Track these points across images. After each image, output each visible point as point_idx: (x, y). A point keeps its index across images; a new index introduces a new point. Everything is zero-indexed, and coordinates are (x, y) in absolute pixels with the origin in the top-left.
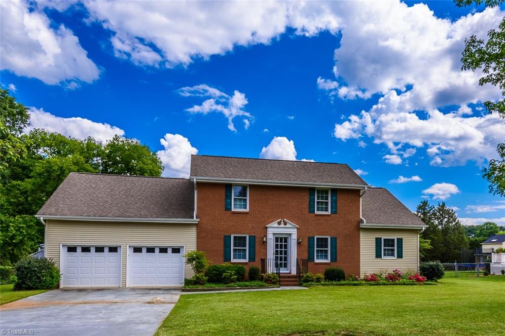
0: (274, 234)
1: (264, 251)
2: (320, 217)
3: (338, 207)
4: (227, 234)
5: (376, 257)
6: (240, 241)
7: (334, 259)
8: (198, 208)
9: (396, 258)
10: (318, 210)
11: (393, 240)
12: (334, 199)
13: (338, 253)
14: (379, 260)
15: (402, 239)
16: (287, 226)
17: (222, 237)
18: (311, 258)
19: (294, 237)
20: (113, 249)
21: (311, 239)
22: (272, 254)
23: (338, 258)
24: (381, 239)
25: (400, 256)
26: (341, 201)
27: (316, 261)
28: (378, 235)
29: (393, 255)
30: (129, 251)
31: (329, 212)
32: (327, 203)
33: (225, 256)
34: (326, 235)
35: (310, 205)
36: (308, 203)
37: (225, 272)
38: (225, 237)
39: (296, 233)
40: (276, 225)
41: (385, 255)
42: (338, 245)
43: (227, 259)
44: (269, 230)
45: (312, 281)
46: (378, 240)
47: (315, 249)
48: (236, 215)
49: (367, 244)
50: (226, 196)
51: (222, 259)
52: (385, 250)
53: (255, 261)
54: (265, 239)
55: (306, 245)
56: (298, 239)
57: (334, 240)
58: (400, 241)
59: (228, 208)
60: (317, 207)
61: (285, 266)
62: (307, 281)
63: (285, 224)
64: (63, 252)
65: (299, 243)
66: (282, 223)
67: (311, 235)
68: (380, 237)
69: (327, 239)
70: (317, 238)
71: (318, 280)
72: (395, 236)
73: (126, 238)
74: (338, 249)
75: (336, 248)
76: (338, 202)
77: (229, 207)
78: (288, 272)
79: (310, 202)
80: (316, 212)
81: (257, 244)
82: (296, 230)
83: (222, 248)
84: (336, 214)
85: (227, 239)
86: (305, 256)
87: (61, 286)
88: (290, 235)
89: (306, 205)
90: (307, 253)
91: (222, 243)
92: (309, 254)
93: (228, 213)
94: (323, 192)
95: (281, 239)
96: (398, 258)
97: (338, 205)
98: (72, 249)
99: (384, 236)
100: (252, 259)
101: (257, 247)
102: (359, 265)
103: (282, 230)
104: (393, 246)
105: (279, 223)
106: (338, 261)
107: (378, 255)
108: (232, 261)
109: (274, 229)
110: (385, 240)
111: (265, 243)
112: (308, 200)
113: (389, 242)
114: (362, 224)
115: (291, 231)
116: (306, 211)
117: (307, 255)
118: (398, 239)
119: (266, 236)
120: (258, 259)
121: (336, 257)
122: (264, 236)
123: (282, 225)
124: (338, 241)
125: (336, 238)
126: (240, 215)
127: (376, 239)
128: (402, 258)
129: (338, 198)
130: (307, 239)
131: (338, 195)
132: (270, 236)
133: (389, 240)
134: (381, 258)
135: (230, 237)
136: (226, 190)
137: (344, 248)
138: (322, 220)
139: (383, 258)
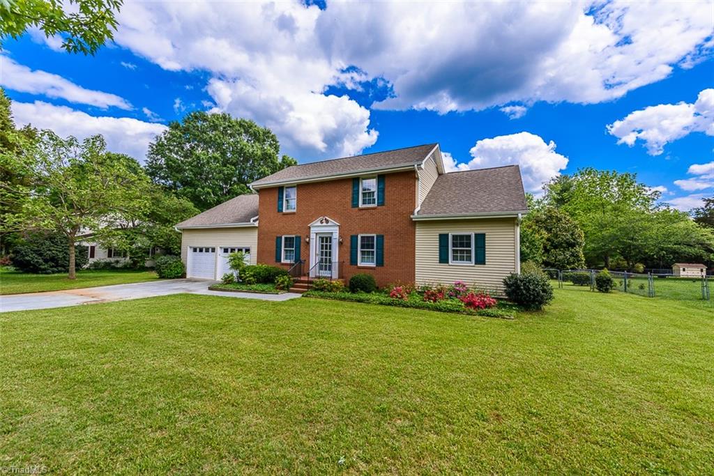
0: (316, 234)
1: (307, 252)
2: (364, 212)
3: (386, 198)
4: (278, 236)
5: (440, 262)
6: (289, 242)
7: (380, 263)
8: (259, 212)
9: (473, 264)
10: (363, 203)
11: (469, 237)
12: (381, 186)
13: (385, 255)
14: (444, 266)
15: (484, 235)
16: (329, 224)
18: (353, 261)
19: (336, 236)
20: (213, 250)
21: (354, 238)
23: (385, 262)
24: (448, 235)
25: (481, 260)
26: (390, 189)
27: (360, 264)
28: (442, 230)
29: (469, 259)
30: (219, 252)
31: (375, 205)
33: (276, 257)
34: (371, 233)
35: (353, 198)
36: (351, 196)
38: (277, 238)
39: (338, 232)
40: (319, 224)
41: (455, 258)
42: (385, 244)
43: (278, 259)
44: (312, 229)
46: (443, 238)
47: (359, 249)
48: (285, 216)
49: (426, 245)
50: (279, 198)
51: (273, 259)
52: (454, 251)
54: (308, 240)
55: (349, 245)
56: (340, 239)
57: (380, 238)
58: (481, 238)
59: (280, 211)
61: (330, 268)
63: (327, 221)
64: (190, 252)
65: (341, 244)
66: (324, 221)
67: (353, 234)
68: (446, 232)
69: (373, 237)
70: (362, 237)
72: (471, 231)
73: (219, 241)
74: (385, 251)
75: (383, 249)
76: (386, 191)
77: (281, 209)
78: (330, 275)
79: (353, 194)
80: (361, 206)
81: (302, 244)
82: (337, 228)
83: (275, 249)
84: (384, 205)
85: (279, 240)
86: (347, 258)
87: (188, 276)
88: (332, 233)
89: (349, 199)
90: (349, 254)
91: (275, 243)
92: (351, 255)
93: (280, 215)
95: (327, 238)
96: (476, 264)
97: (386, 194)
98: (195, 250)
99: (452, 232)
100: (297, 260)
101: (302, 248)
102: (414, 272)
103: (325, 229)
104: (469, 245)
105: (322, 222)
106: (384, 265)
107: (443, 259)
108: (282, 262)
109: (318, 228)
110: (455, 237)
111: (308, 244)
112: (351, 193)
113: (462, 241)
115: (333, 229)
116: (350, 204)
117: (349, 257)
118: (476, 235)
119: (308, 236)
121: (383, 261)
123: (324, 224)
124: (385, 241)
125: (383, 236)
126: (288, 216)
127: (440, 235)
128: (485, 264)
129: (386, 185)
130: (349, 238)
131: (386, 181)
132: (313, 236)
133: (462, 237)
134: (448, 263)
135: (281, 238)
136: (279, 193)
137: (393, 249)
138: (367, 215)
139: (450, 263)
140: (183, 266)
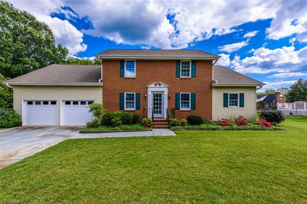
0: (152, 92)
1: (145, 103)
2: (183, 80)
3: (196, 73)
5: (224, 107)
6: (130, 97)
7: (193, 108)
8: (103, 76)
9: (239, 107)
10: (182, 75)
11: (237, 95)
12: (194, 67)
13: (196, 104)
14: (226, 108)
15: (243, 94)
17: (119, 94)
18: (177, 107)
19: (166, 93)
20: (54, 103)
21: (177, 95)
22: (151, 105)
23: (196, 108)
24: (228, 94)
25: (242, 105)
26: (199, 68)
27: (181, 109)
28: (226, 91)
29: (236, 105)
30: (62, 104)
31: (190, 77)
32: (188, 71)
34: (188, 92)
35: (177, 72)
36: (175, 70)
37: (113, 118)
38: (120, 94)
39: (167, 91)
40: (154, 86)
41: (230, 105)
42: (196, 98)
43: (122, 108)
44: (149, 89)
45: (178, 125)
46: (225, 95)
47: (181, 101)
48: (127, 80)
49: (217, 97)
50: (121, 68)
51: (119, 108)
52: (230, 101)
53: (140, 110)
54: (146, 95)
55: (174, 98)
56: (168, 95)
57: (193, 95)
58: (242, 95)
60: (182, 74)
61: (160, 112)
62: (174, 125)
63: (160, 85)
64: (24, 105)
65: (169, 98)
66: (158, 84)
67: (177, 92)
68: (227, 92)
69: (189, 94)
70: (182, 94)
71: (183, 124)
72: (238, 92)
73: (60, 96)
74: (196, 102)
75: (195, 100)
76: (196, 69)
77: (123, 75)
78: (162, 116)
79: (177, 70)
80: (181, 77)
81: (141, 98)
82: (167, 89)
83: (119, 101)
84: (195, 77)
85: (122, 95)
86: (173, 106)
88: (163, 92)
89: (174, 72)
90: (174, 104)
91: (119, 98)
92: (176, 105)
93: (122, 79)
94: (186, 63)
95: (157, 95)
96: (240, 107)
97: (196, 71)
98: (30, 103)
99: (230, 92)
100: (138, 108)
101: (141, 101)
102: (212, 112)
103: (158, 89)
104: (237, 98)
105: (156, 85)
106: (196, 109)
107: (225, 105)
108: (125, 110)
109: (152, 89)
110: (230, 95)
111: (146, 98)
112: (175, 68)
114: (215, 84)
115: (164, 89)
116: (174, 76)
117: (174, 106)
118: (240, 94)
119: (147, 93)
120: (141, 108)
122: (146, 93)
123: (158, 86)
124: (196, 96)
125: (195, 94)
126: (130, 80)
127: (224, 94)
128: (243, 107)
129: (197, 66)
130: (175, 95)
131: (197, 64)
132: (150, 93)
133: (233, 95)
134: (228, 107)
135: (124, 94)
136: (121, 64)
137: (201, 101)
138: (185, 82)
139: (229, 107)
140: (19, 117)
